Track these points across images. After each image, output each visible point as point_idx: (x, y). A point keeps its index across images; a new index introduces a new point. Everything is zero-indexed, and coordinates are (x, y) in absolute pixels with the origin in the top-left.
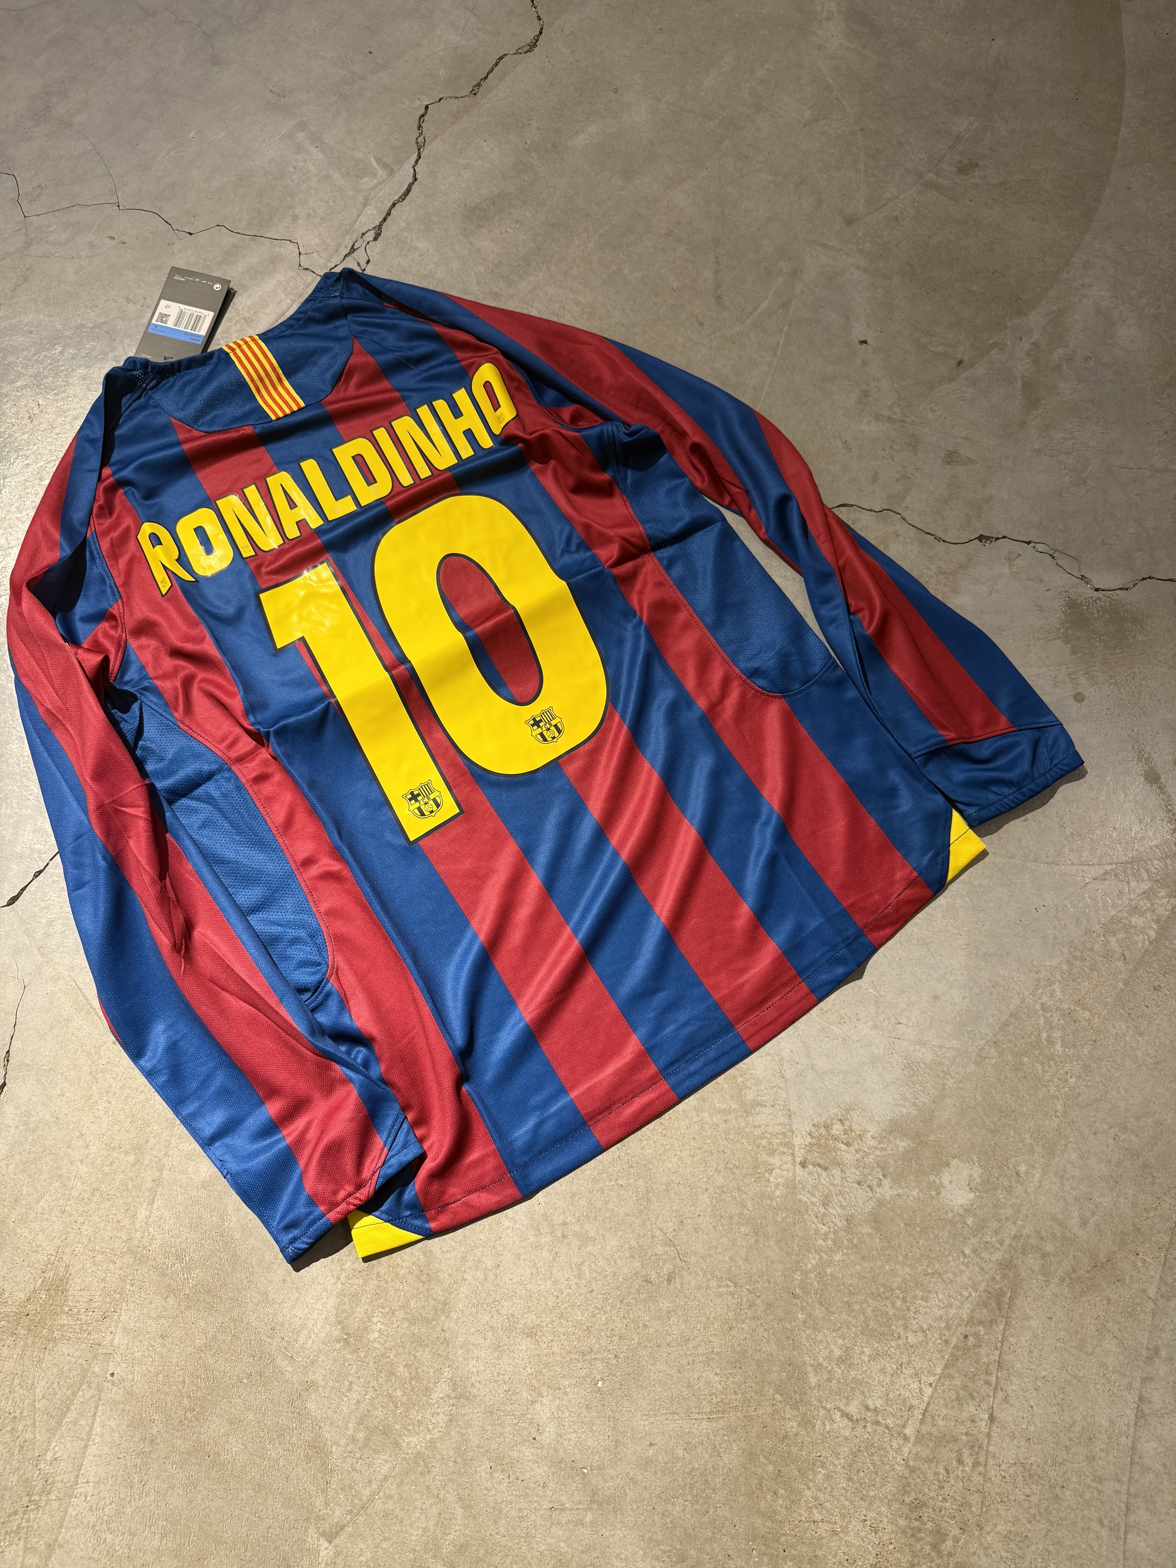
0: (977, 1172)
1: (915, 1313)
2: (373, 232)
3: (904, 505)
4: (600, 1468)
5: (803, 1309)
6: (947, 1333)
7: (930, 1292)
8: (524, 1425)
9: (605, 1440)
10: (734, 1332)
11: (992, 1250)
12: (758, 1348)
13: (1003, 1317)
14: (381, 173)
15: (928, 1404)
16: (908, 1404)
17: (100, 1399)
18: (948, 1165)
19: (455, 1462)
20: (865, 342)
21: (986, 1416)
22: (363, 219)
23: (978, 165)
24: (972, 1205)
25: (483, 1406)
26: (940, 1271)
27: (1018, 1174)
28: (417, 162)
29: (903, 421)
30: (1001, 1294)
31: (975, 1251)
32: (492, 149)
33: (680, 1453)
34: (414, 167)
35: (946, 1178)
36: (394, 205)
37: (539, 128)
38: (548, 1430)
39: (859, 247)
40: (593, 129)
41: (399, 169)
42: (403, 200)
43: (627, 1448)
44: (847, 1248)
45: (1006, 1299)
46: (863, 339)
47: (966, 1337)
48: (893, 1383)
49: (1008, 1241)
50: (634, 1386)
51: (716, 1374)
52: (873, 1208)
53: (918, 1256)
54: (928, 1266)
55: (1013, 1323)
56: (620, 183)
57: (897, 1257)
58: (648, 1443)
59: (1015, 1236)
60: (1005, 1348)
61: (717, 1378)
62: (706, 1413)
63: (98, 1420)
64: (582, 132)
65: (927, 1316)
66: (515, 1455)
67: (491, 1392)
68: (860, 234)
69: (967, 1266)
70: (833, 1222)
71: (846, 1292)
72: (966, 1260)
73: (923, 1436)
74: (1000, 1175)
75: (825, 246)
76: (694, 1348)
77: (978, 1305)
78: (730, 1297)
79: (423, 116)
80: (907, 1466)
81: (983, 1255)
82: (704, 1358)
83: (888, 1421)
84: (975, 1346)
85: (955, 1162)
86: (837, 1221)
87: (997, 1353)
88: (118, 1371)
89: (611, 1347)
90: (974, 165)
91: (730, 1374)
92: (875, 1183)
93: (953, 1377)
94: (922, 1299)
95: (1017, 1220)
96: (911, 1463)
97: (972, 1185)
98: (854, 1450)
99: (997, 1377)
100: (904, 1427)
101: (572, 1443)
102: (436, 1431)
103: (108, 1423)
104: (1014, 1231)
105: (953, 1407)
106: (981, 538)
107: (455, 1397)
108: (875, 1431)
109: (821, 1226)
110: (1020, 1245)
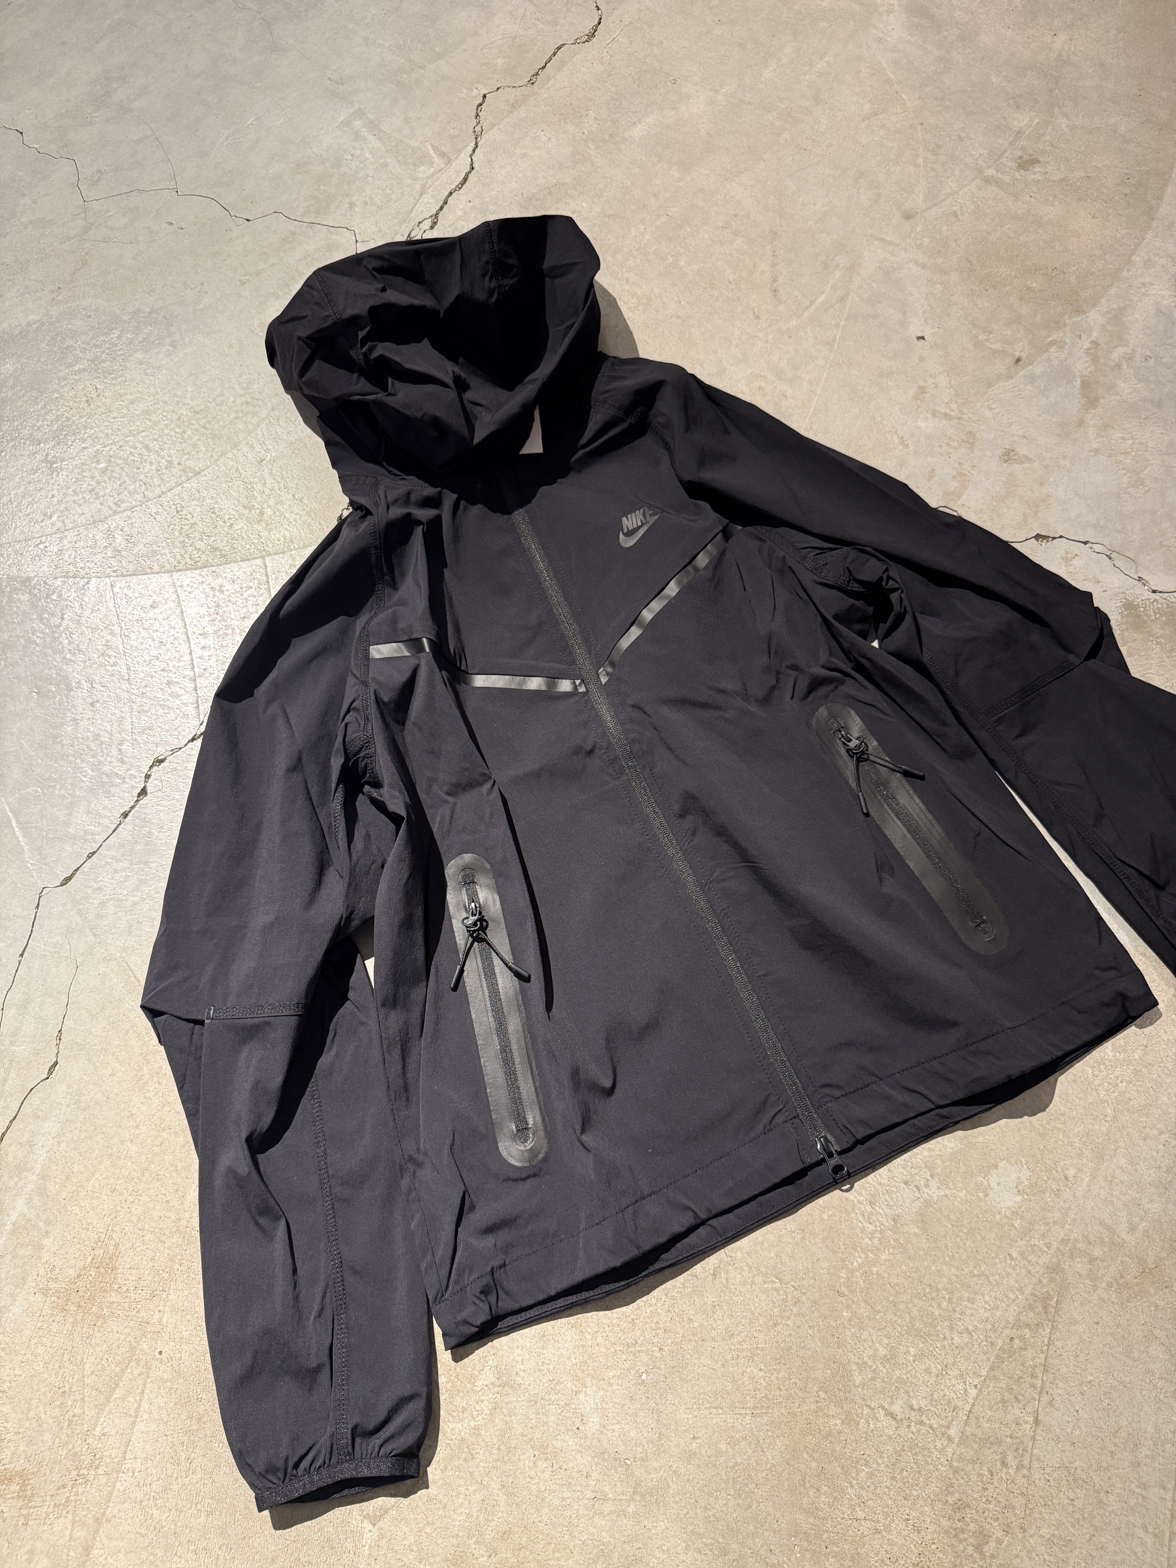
0: (1025, 1174)
1: (961, 1314)
2: (430, 220)
3: (960, 502)
4: (643, 1460)
5: (848, 1307)
6: (993, 1336)
7: (976, 1293)
8: (568, 1415)
9: (649, 1432)
10: (778, 1328)
11: (1039, 1253)
12: (803, 1344)
13: (1049, 1320)
14: (438, 162)
15: (973, 1405)
16: (953, 1404)
17: (148, 1377)
18: (996, 1167)
19: (499, 1449)
20: (922, 338)
21: (1031, 1419)
22: (420, 207)
23: (1038, 162)
24: (1020, 1208)
25: (527, 1395)
26: (987, 1273)
27: (1066, 1178)
28: (474, 151)
29: (961, 418)
30: (1047, 1298)
31: (1022, 1254)
32: (549, 139)
33: (723, 1446)
34: (471, 156)
35: (993, 1180)
36: (451, 194)
37: (596, 119)
38: (591, 1420)
39: (919, 242)
40: (650, 120)
41: (456, 158)
42: (460, 188)
43: (671, 1441)
44: (893, 1248)
45: (1053, 1303)
46: (920, 335)
47: (1012, 1339)
48: (937, 1384)
49: (1055, 1245)
50: (678, 1379)
51: (761, 1369)
52: (920, 1208)
53: (964, 1257)
54: (975, 1267)
55: (1060, 1326)
56: (677, 175)
57: (944, 1258)
58: (692, 1436)
59: (1063, 1240)
60: (1051, 1352)
61: (761, 1374)
62: (749, 1408)
63: (146, 1397)
64: (640, 123)
65: (973, 1318)
66: (558, 1444)
67: (535, 1380)
68: (919, 229)
69: (1014, 1268)
70: (879, 1222)
71: (892, 1291)
72: (1013, 1263)
73: (967, 1437)
74: (1049, 1179)
75: (883, 240)
76: (739, 1343)
77: (1024, 1307)
78: (775, 1294)
79: (481, 105)
80: (951, 1466)
81: (1030, 1258)
82: (749, 1354)
83: (932, 1421)
84: (1021, 1349)
85: (1002, 1164)
86: (884, 1220)
87: (1043, 1356)
88: (165, 1349)
89: (655, 1340)
90: (1035, 162)
91: (775, 1370)
92: (922, 1183)
93: (998, 1380)
94: (968, 1301)
95: (1065, 1224)
96: (955, 1464)
97: (1020, 1188)
98: (898, 1449)
99: (1042, 1379)
100: (948, 1427)
101: (616, 1434)
102: (480, 1417)
103: (156, 1401)
104: (1062, 1236)
105: (997, 1410)
106: (1038, 537)
107: (500, 1385)
108: (919, 1431)
109: (868, 1225)
110: (1067, 1248)
